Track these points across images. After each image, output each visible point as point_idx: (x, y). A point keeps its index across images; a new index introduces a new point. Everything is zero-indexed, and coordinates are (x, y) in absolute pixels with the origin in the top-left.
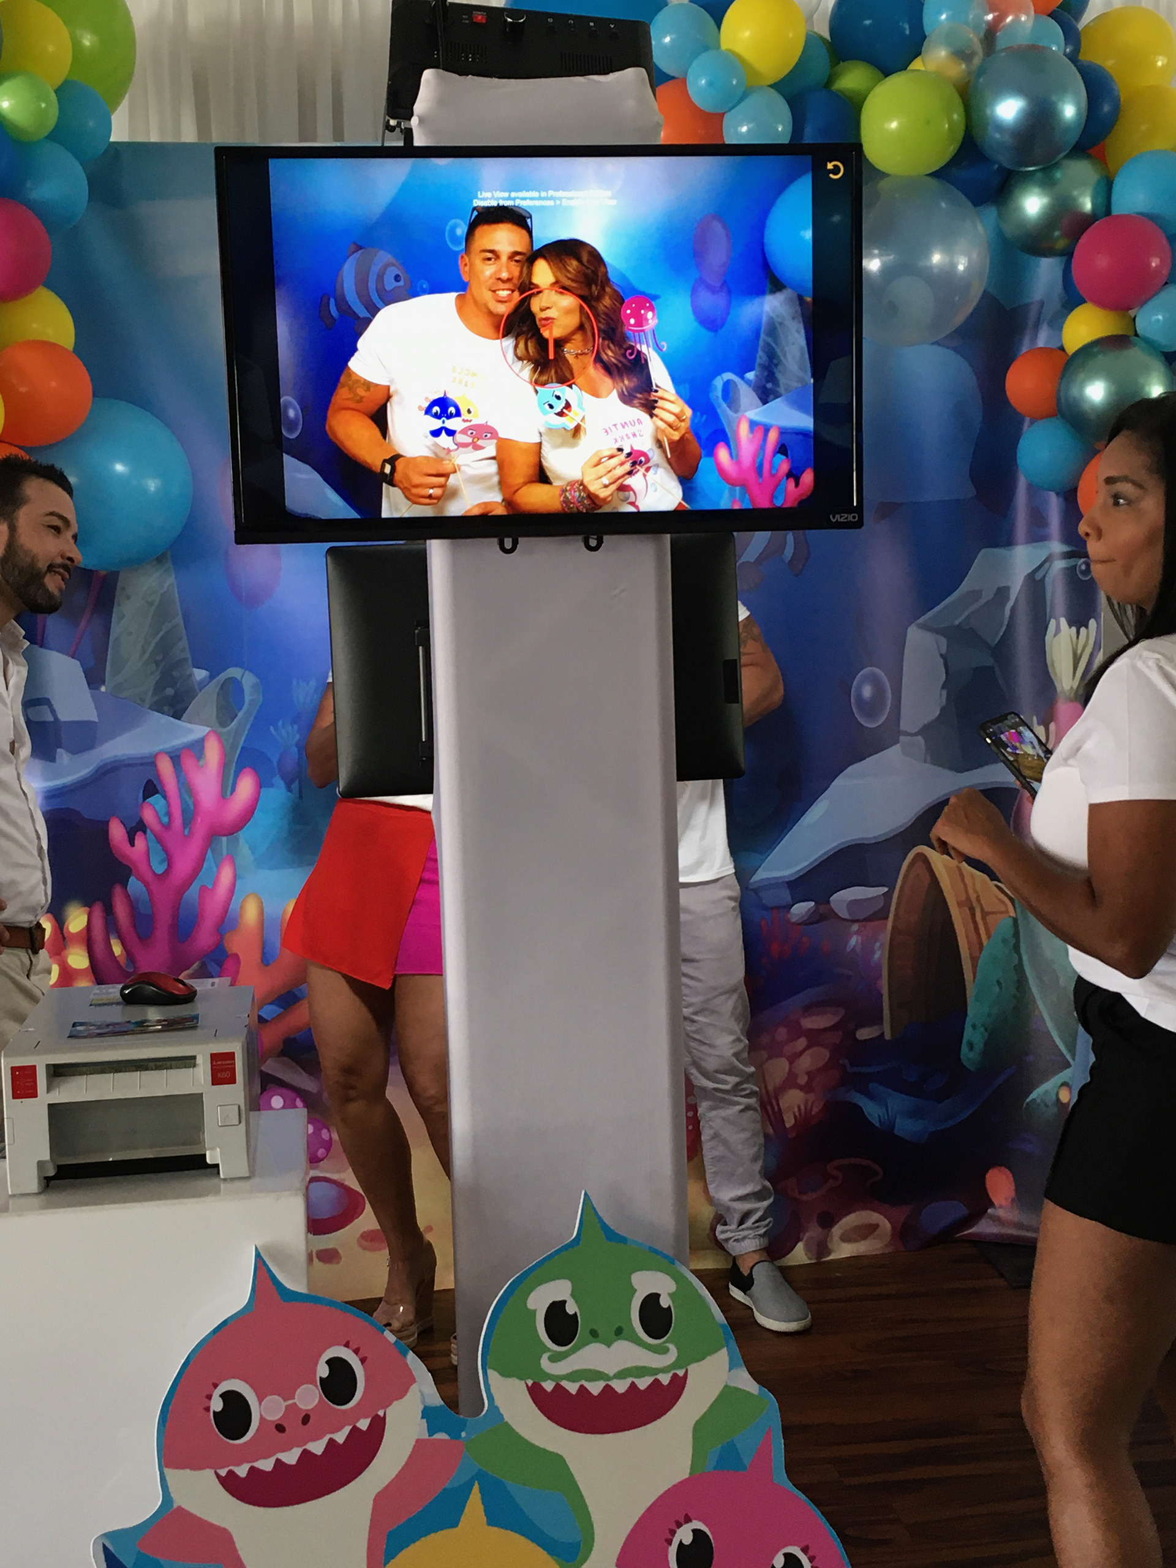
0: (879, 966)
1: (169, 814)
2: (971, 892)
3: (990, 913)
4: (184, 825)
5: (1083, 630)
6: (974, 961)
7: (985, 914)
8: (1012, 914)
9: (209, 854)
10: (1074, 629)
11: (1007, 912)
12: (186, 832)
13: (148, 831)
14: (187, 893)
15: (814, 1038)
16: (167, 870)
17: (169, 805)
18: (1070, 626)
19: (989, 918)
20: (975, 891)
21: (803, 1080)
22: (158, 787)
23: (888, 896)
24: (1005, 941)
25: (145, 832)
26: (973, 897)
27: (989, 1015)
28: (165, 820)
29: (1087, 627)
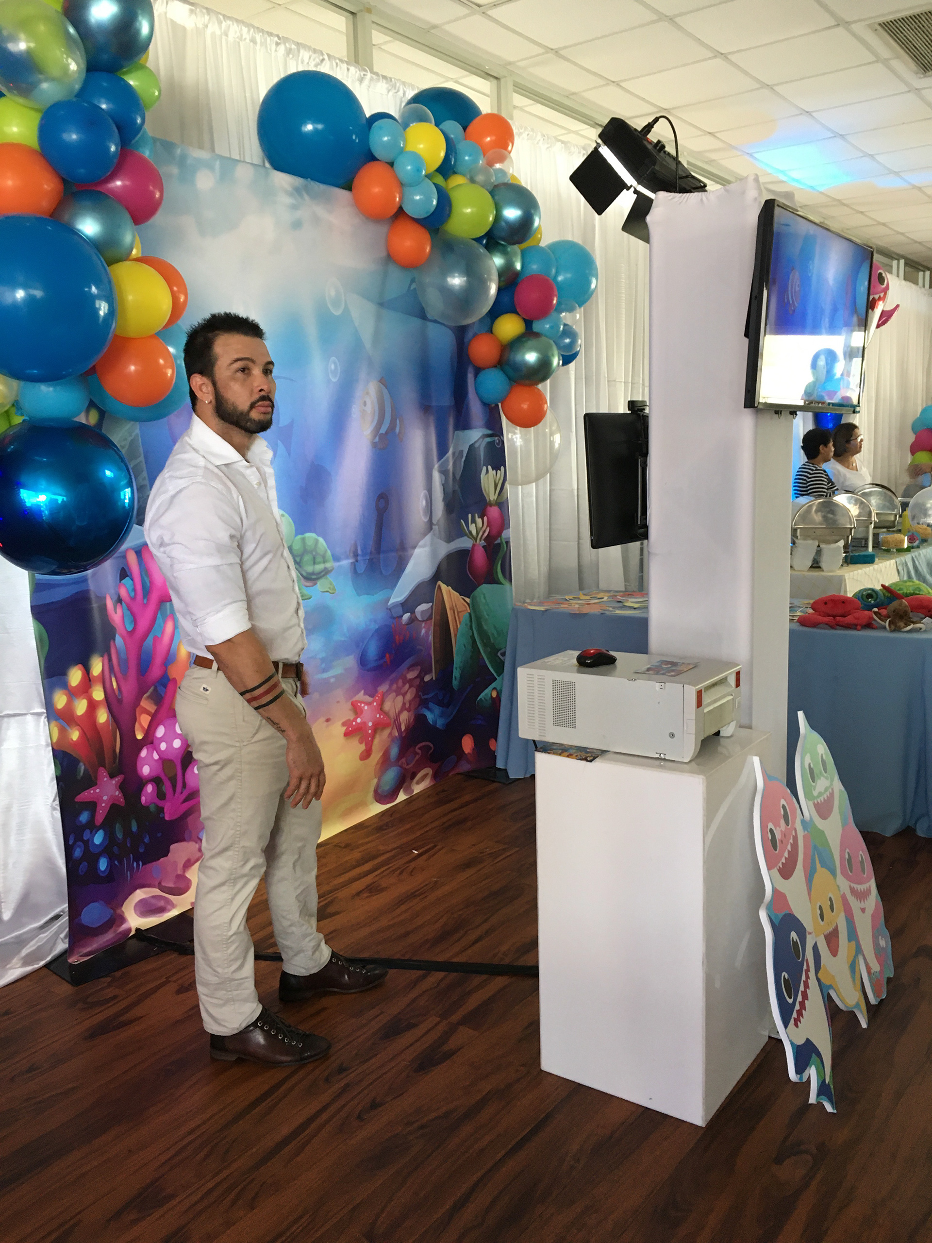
0: (431, 643)
1: (135, 590)
2: (453, 603)
3: (461, 612)
4: (144, 597)
5: (498, 471)
6: (456, 635)
7: (458, 612)
8: (469, 611)
9: (159, 615)
10: (495, 471)
11: (467, 610)
12: (145, 601)
13: (123, 603)
14: (145, 643)
15: (411, 681)
16: (134, 628)
17: (134, 584)
18: (493, 469)
19: (460, 614)
20: (455, 601)
21: (407, 705)
22: (128, 574)
23: (432, 607)
24: (466, 625)
25: (121, 604)
26: (454, 605)
27: (461, 662)
28: (132, 594)
29: (500, 470)
